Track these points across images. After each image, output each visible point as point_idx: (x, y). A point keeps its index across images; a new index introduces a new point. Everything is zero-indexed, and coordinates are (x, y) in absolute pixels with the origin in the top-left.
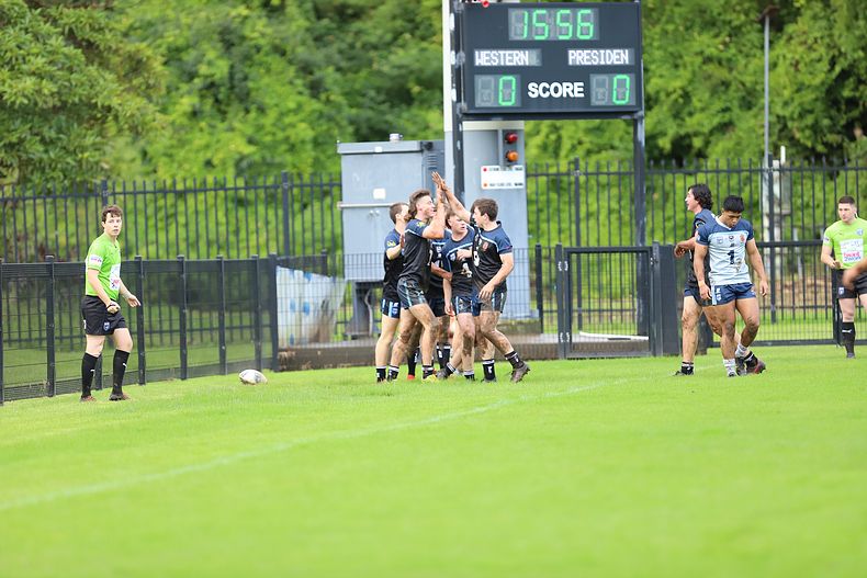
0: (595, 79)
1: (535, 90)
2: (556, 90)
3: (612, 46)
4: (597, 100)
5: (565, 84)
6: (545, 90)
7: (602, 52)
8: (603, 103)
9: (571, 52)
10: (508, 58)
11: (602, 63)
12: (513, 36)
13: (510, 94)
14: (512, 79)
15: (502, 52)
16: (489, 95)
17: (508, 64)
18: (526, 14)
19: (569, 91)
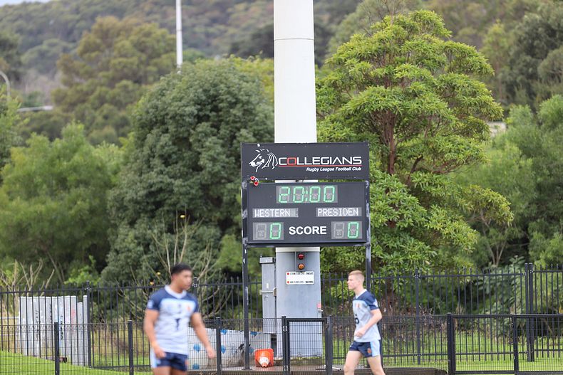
0: (335, 225)
1: (293, 231)
2: (308, 230)
3: (347, 206)
4: (336, 235)
5: (314, 227)
6: (300, 230)
7: (340, 209)
8: (341, 238)
9: (319, 209)
10: (276, 213)
11: (340, 215)
12: (280, 201)
13: (278, 233)
14: (279, 225)
15: (272, 210)
16: (264, 233)
17: (276, 216)
18: (289, 189)
19: (317, 231)
